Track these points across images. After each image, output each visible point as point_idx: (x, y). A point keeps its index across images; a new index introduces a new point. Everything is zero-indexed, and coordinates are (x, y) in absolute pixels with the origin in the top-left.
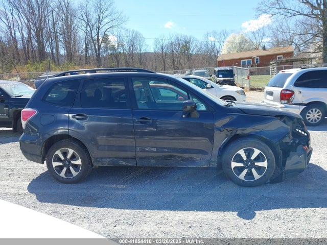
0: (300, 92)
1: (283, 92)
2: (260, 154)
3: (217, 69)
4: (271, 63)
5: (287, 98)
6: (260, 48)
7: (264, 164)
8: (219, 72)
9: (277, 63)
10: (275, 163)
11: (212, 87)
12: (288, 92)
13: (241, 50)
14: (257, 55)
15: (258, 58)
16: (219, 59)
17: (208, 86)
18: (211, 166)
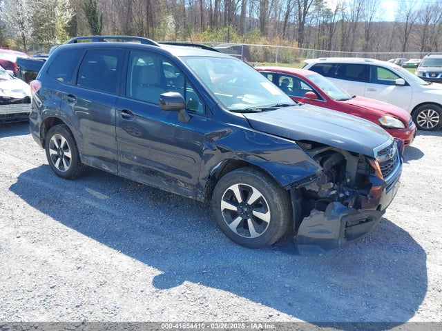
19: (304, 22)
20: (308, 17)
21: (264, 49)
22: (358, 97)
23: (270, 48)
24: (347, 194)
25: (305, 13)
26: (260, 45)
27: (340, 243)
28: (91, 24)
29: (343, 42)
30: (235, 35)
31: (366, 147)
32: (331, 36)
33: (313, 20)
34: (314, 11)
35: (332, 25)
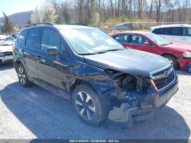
2: (91, 99)
19: (159, 11)
20: (161, 8)
21: (139, 24)
22: (173, 43)
23: (142, 23)
24: (135, 98)
25: (160, 6)
26: (138, 22)
27: (129, 126)
28: (65, 20)
29: (179, 18)
30: (126, 19)
31: (145, 72)
32: (173, 16)
33: (164, 9)
34: (164, 5)
35: (173, 11)
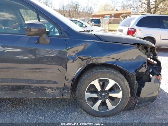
0: (140, 30)
1: (129, 30)
2: (115, 84)
3: (91, 18)
4: (121, 16)
5: (131, 34)
6: (115, 10)
7: (119, 95)
8: (93, 20)
9: (124, 16)
10: (130, 94)
11: (86, 27)
12: (133, 30)
13: (105, 10)
14: (113, 13)
15: (114, 14)
16: (93, 14)
17: (84, 26)
18: (64, 97)
